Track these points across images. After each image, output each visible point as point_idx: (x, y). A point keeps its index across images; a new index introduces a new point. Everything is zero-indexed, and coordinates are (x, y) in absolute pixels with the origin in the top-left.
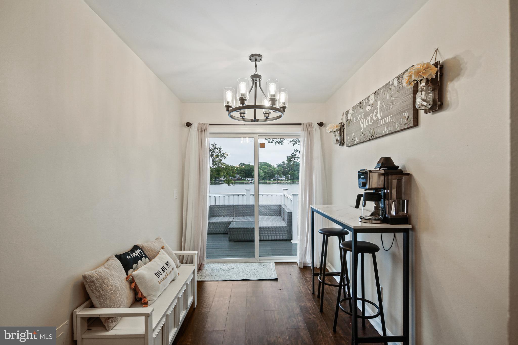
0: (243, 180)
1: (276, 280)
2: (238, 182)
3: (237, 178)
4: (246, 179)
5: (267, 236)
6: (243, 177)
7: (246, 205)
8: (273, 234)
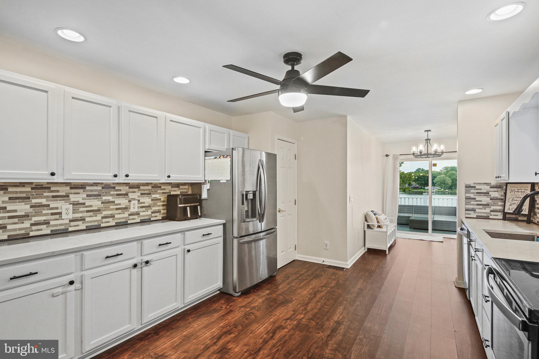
0: (421, 188)
1: (442, 242)
2: (415, 190)
3: (412, 186)
4: (426, 187)
5: (441, 227)
6: (421, 185)
7: (424, 206)
8: (446, 226)
